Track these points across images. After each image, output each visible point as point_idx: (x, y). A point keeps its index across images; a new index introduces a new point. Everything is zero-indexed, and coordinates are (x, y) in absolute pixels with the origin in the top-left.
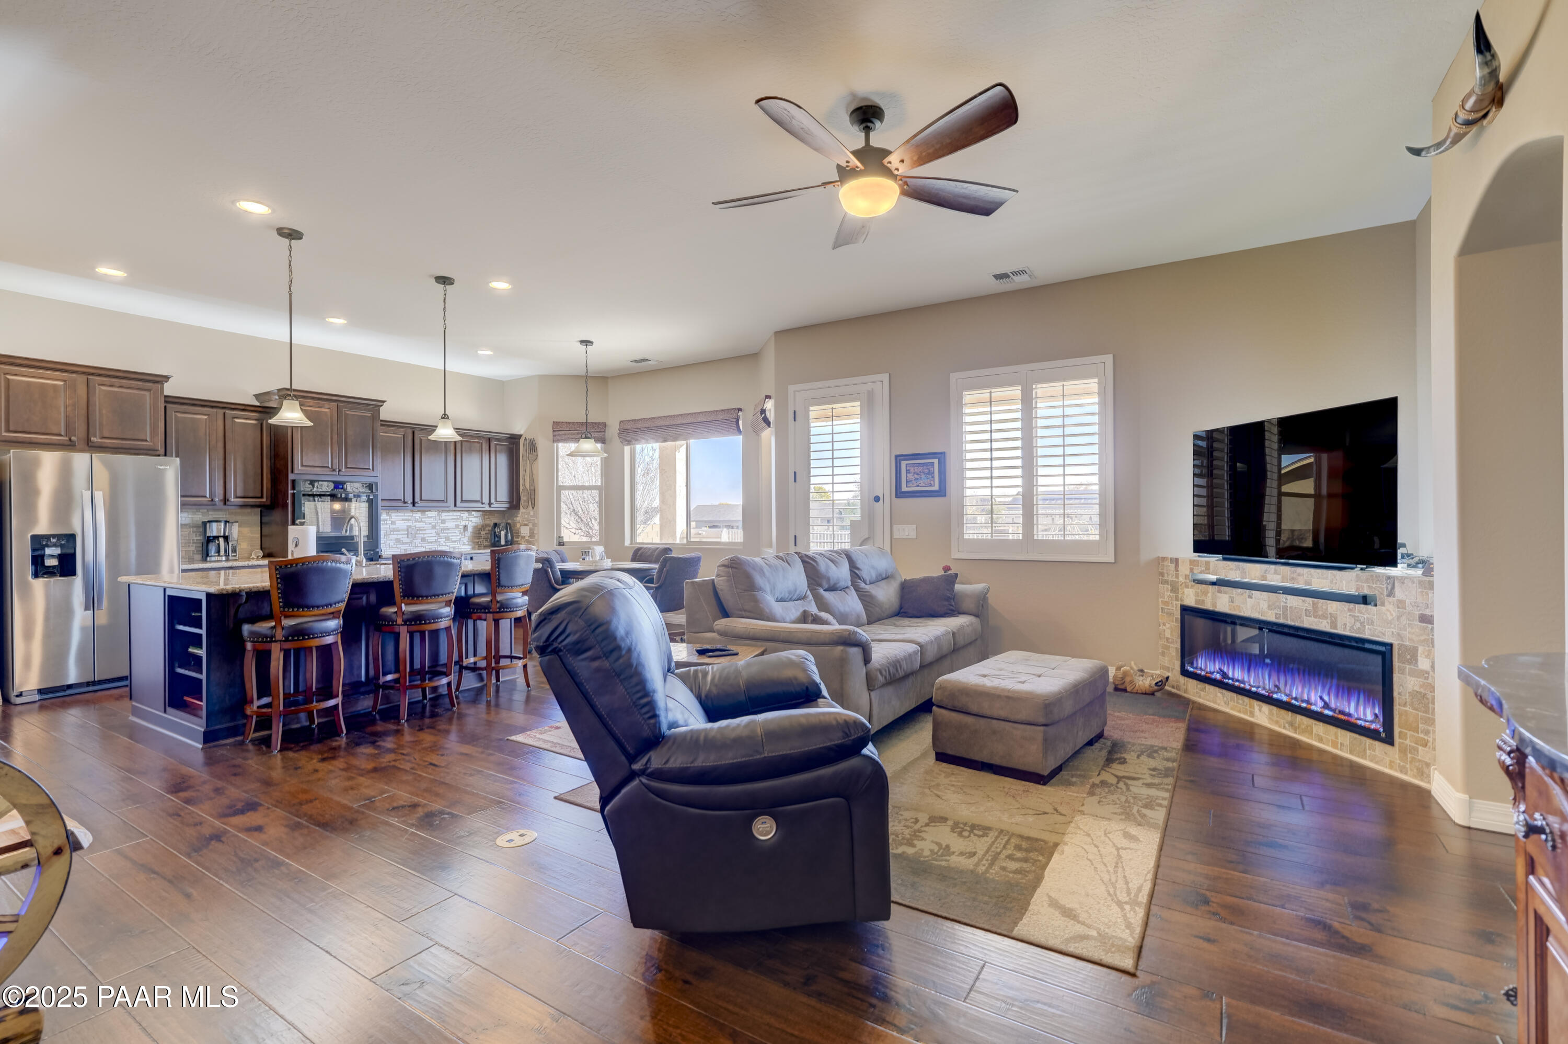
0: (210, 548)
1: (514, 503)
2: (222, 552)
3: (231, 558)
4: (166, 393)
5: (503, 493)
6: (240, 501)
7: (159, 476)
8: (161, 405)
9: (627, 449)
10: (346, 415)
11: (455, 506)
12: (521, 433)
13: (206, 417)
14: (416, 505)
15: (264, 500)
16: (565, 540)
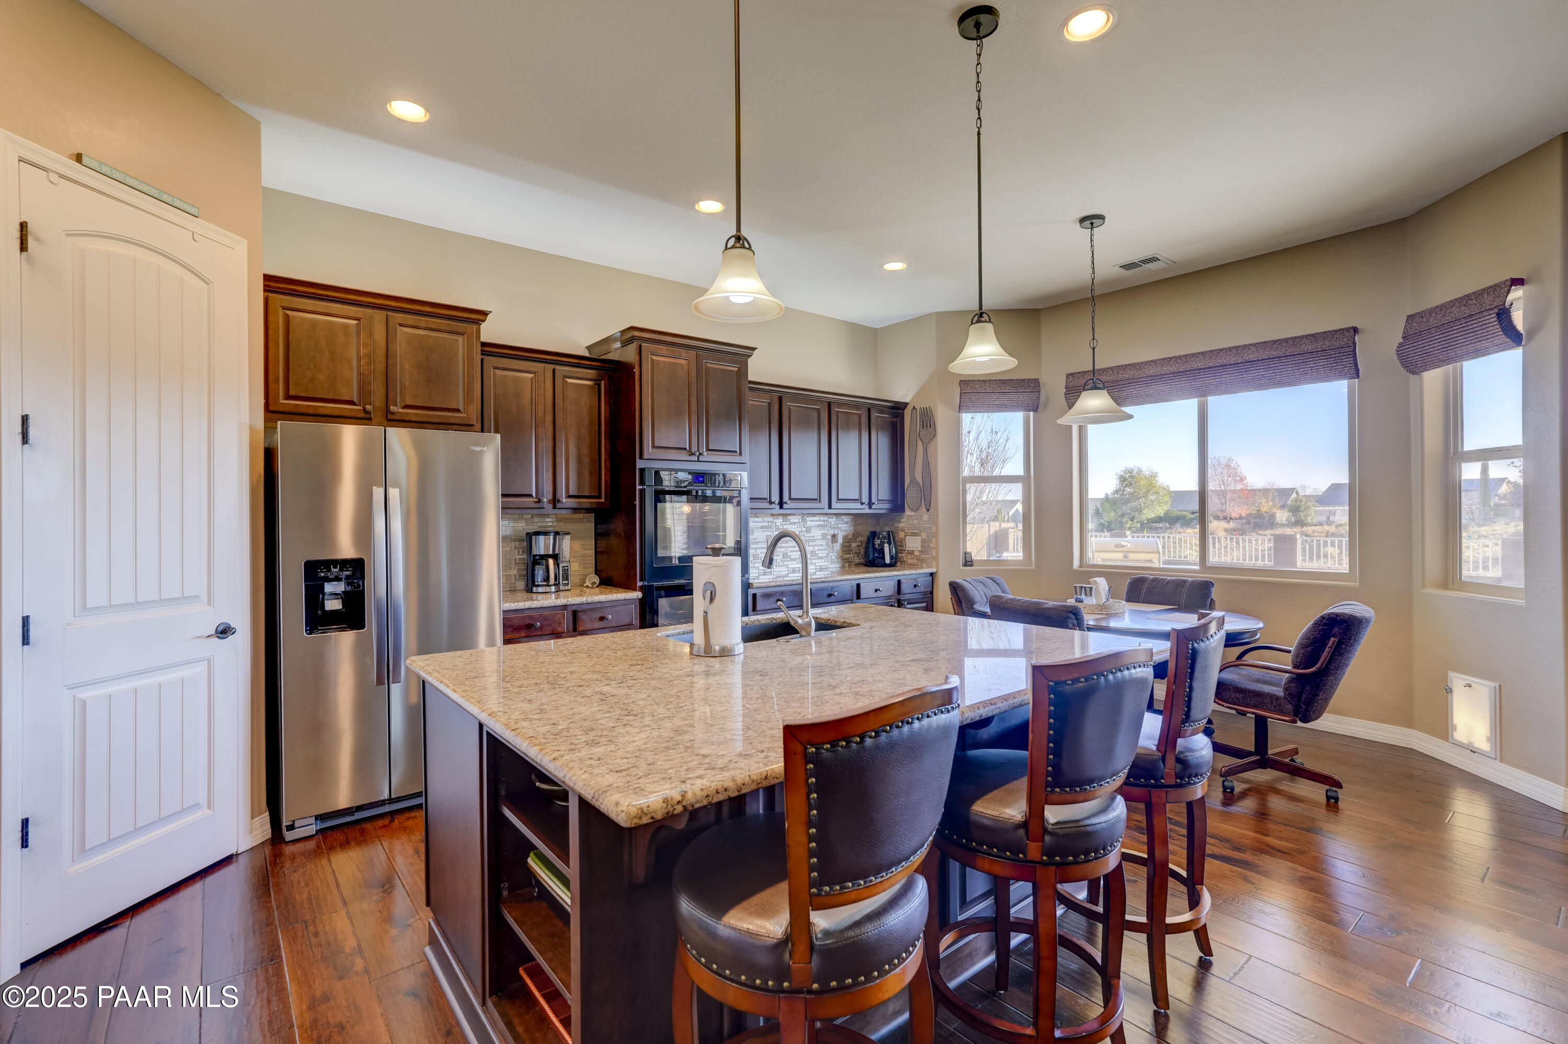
0: (536, 572)
1: (897, 504)
2: (552, 581)
3: (562, 587)
4: (483, 339)
5: (883, 490)
6: (572, 503)
7: (475, 461)
8: (478, 357)
10: (708, 369)
11: (830, 507)
12: (907, 400)
13: (532, 375)
14: (785, 506)
15: (603, 500)
16: (975, 557)
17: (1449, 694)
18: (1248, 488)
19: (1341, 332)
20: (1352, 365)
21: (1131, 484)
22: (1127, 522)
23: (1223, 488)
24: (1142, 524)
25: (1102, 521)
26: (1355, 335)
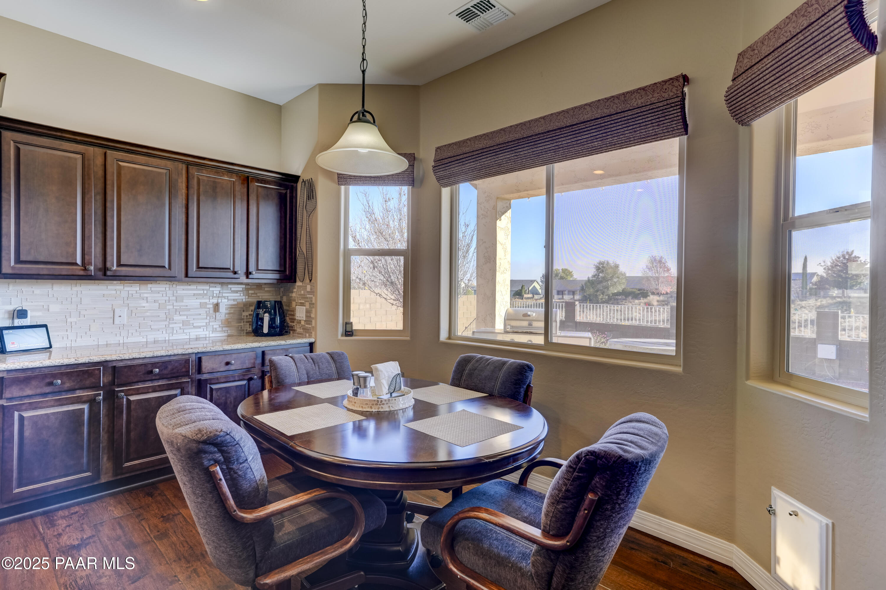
1: (288, 273)
9: (446, 192)
12: (299, 173)
16: (356, 326)
17: (772, 517)
18: (672, 275)
19: (671, 81)
20: (680, 117)
21: (603, 271)
22: (600, 295)
23: (657, 275)
24: (609, 297)
25: (585, 294)
26: (684, 85)
